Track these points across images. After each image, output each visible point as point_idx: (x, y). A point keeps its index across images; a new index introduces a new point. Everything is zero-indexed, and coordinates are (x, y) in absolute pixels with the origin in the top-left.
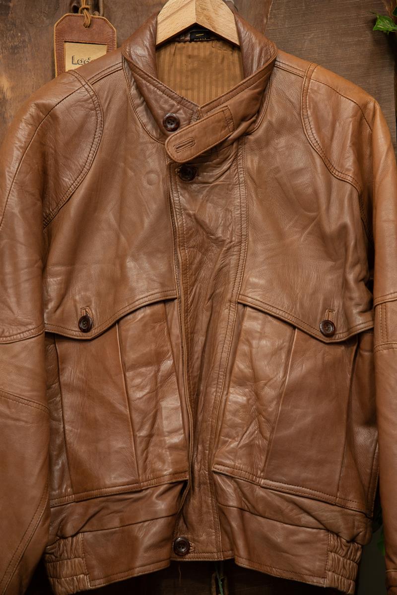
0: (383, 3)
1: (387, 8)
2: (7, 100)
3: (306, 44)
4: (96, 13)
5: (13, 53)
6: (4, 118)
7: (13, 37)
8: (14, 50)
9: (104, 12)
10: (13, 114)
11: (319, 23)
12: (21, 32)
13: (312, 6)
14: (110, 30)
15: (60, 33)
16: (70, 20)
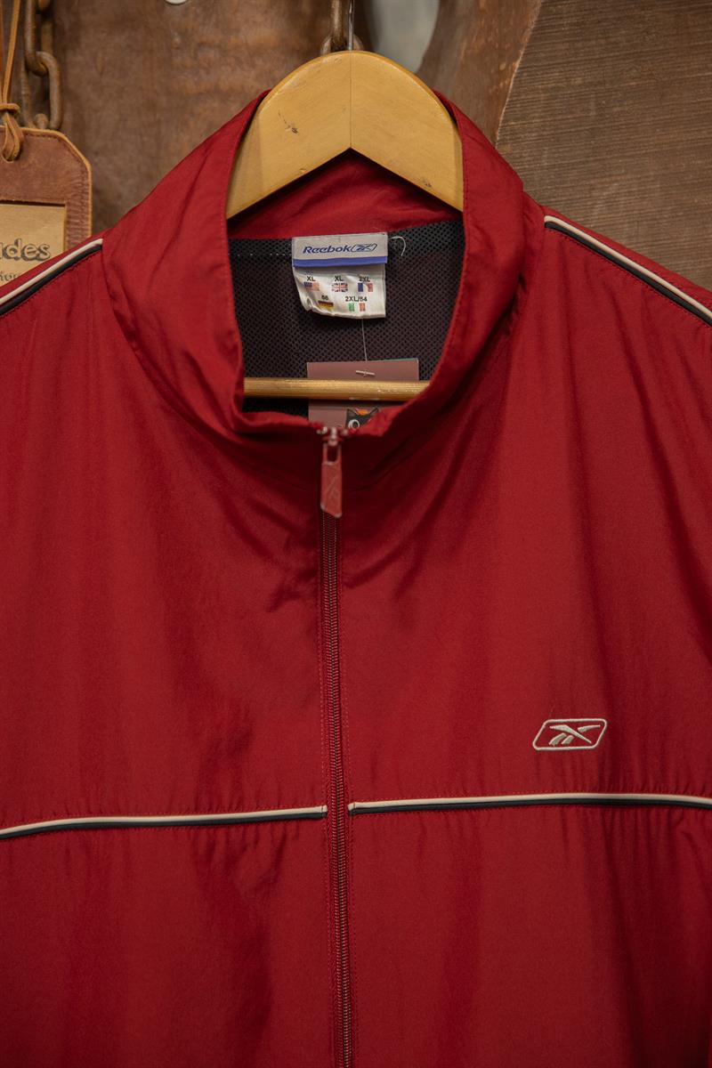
3: (596, 212)
4: (42, 118)
9: (62, 117)
11: (632, 156)
13: (615, 110)
14: (76, 166)
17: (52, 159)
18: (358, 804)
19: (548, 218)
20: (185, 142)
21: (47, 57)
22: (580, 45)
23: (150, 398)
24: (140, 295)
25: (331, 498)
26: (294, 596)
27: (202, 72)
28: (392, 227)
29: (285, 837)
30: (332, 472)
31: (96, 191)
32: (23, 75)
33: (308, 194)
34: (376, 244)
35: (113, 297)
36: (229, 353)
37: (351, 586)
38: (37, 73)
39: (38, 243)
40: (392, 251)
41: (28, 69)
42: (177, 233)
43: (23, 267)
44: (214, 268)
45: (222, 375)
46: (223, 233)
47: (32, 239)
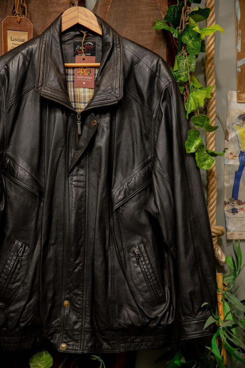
0: (161, 14)
1: (163, 16)
3: (124, 33)
4: (24, 16)
9: (27, 15)
11: (130, 23)
13: (127, 15)
14: (30, 24)
15: (5, 25)
16: (10, 19)
17: (25, 23)
21: (25, 4)
22: (121, 3)
27: (53, 8)
31: (33, 30)
32: (20, 8)
38: (23, 7)
39: (23, 39)
41: (21, 7)
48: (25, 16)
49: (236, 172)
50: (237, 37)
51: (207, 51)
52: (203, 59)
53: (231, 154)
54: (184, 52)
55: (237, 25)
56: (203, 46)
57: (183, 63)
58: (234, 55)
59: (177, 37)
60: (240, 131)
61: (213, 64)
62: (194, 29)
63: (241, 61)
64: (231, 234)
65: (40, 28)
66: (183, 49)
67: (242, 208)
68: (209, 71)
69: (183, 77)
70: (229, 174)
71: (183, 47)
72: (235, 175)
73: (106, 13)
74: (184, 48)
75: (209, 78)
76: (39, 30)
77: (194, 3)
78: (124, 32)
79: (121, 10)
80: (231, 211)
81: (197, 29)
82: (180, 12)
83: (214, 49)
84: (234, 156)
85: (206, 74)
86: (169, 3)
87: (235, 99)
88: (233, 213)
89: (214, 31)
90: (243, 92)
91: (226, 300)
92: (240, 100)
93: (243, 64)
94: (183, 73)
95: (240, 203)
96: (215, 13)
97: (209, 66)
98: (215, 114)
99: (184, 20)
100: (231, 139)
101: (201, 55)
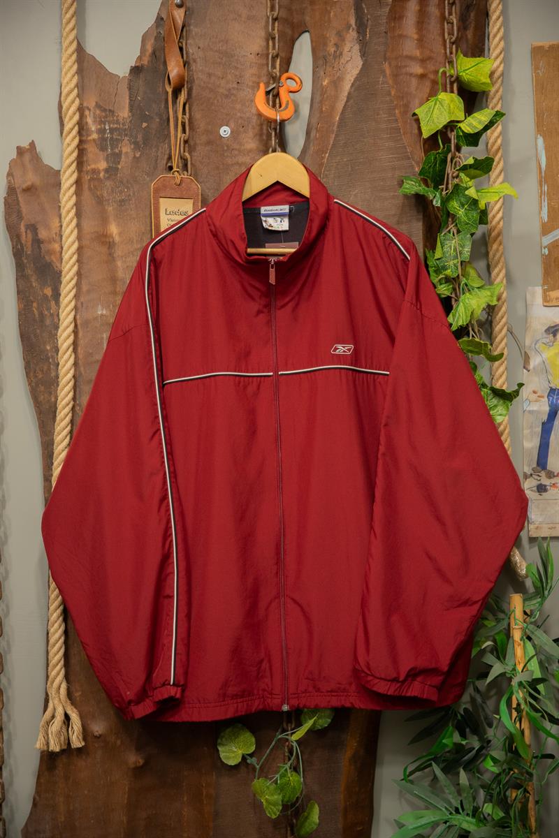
0: (413, 166)
1: (417, 169)
2: (116, 244)
3: (351, 198)
4: (185, 173)
5: (121, 205)
6: (113, 257)
7: (121, 192)
8: (122, 203)
9: (192, 172)
10: (120, 254)
11: (362, 182)
12: (128, 188)
13: (357, 168)
14: (196, 187)
15: (157, 190)
16: (164, 180)
17: (189, 185)
18: (282, 372)
19: (335, 200)
20: (228, 179)
21: (187, 154)
22: (346, 149)
23: (220, 254)
24: (217, 224)
25: (272, 280)
26: (262, 312)
27: (233, 158)
28: (290, 203)
29: (260, 382)
30: (272, 272)
31: (202, 195)
32: (180, 161)
33: (265, 194)
34: (285, 208)
35: (209, 225)
36: (243, 239)
37: (279, 309)
39: (185, 210)
40: (290, 211)
41: (182, 159)
42: (228, 205)
43: (181, 218)
44: (239, 215)
45: (241, 245)
46: (241, 205)
47: (183, 209)
48: (187, 171)
49: (543, 424)
50: (541, 197)
51: (491, 222)
52: (484, 235)
53: (535, 392)
54: (451, 227)
55: (541, 177)
56: (483, 217)
57: (451, 247)
58: (537, 228)
59: (439, 205)
60: (548, 354)
61: (500, 244)
62: (467, 192)
63: (551, 236)
64: (537, 528)
65: (212, 191)
66: (450, 223)
67: (554, 484)
68: (494, 256)
69: (449, 271)
70: (531, 427)
71: (450, 220)
72: (542, 428)
73: (322, 164)
74: (452, 220)
75: (496, 266)
76: (209, 194)
77: (467, 146)
78: (353, 196)
79: (347, 161)
80: (535, 489)
81: (472, 192)
82: (444, 161)
83: (502, 218)
84: (539, 396)
85: (490, 260)
86: (427, 146)
87: (539, 299)
88: (539, 492)
89: (502, 195)
90: (553, 289)
91: (529, 638)
92: (547, 302)
93: (551, 241)
94: (451, 263)
95: (550, 475)
96: (502, 159)
97: (495, 246)
98: (506, 328)
99: (450, 175)
100: (534, 368)
101: (481, 229)
